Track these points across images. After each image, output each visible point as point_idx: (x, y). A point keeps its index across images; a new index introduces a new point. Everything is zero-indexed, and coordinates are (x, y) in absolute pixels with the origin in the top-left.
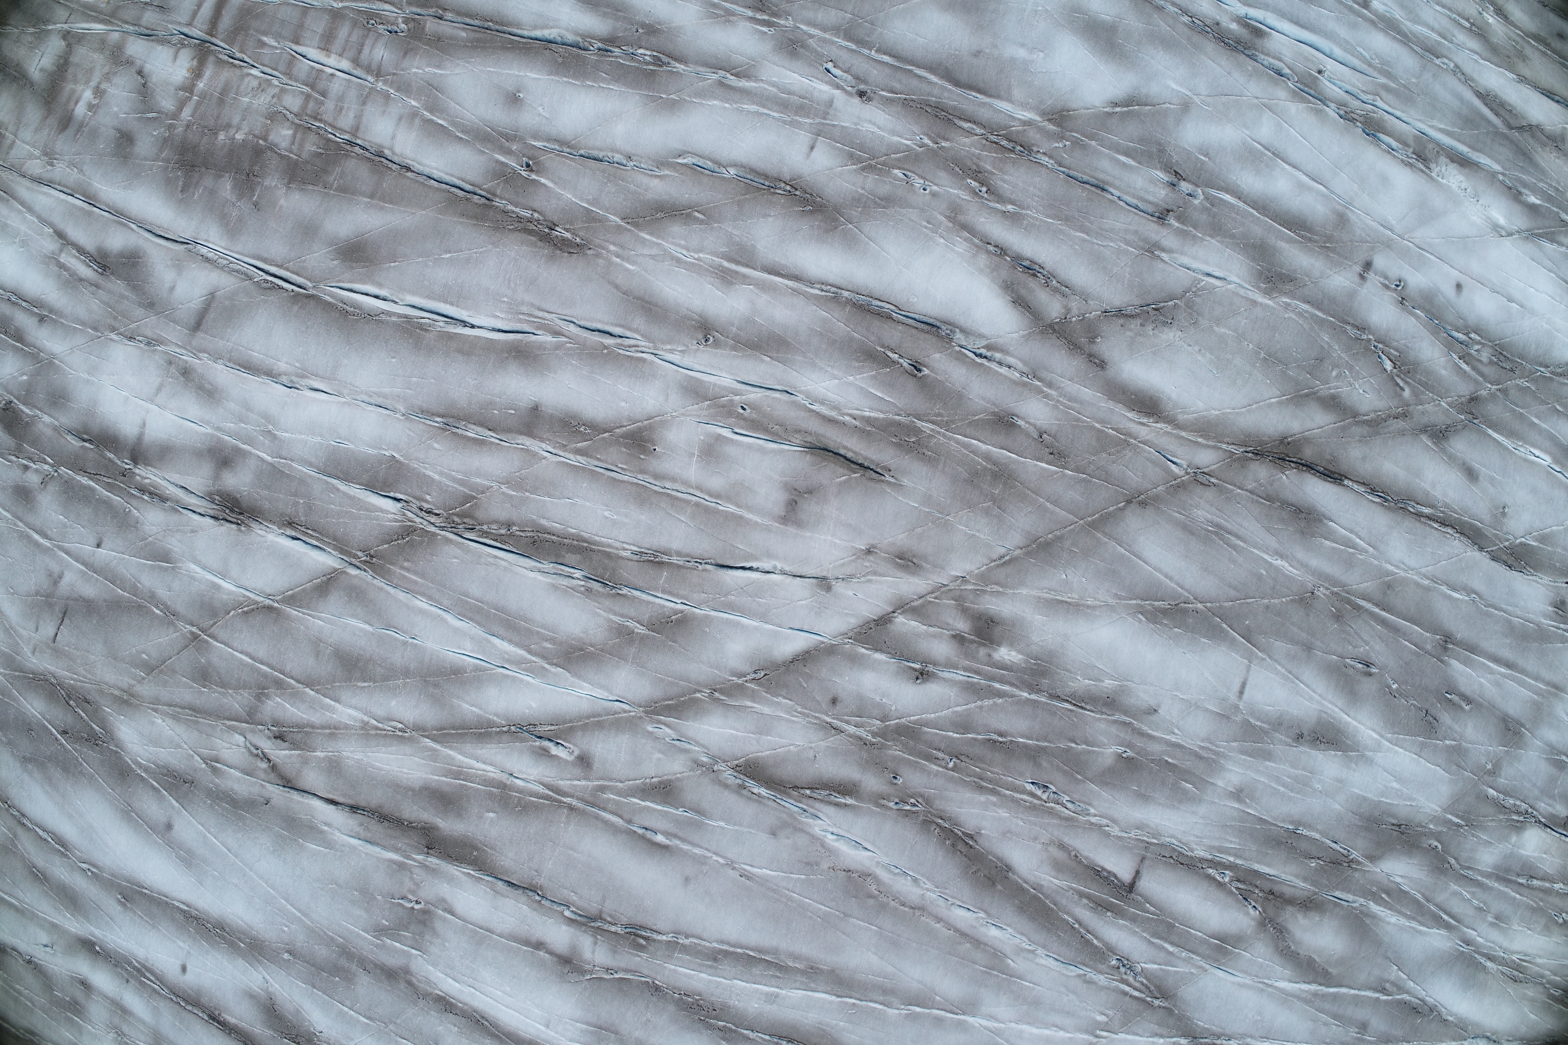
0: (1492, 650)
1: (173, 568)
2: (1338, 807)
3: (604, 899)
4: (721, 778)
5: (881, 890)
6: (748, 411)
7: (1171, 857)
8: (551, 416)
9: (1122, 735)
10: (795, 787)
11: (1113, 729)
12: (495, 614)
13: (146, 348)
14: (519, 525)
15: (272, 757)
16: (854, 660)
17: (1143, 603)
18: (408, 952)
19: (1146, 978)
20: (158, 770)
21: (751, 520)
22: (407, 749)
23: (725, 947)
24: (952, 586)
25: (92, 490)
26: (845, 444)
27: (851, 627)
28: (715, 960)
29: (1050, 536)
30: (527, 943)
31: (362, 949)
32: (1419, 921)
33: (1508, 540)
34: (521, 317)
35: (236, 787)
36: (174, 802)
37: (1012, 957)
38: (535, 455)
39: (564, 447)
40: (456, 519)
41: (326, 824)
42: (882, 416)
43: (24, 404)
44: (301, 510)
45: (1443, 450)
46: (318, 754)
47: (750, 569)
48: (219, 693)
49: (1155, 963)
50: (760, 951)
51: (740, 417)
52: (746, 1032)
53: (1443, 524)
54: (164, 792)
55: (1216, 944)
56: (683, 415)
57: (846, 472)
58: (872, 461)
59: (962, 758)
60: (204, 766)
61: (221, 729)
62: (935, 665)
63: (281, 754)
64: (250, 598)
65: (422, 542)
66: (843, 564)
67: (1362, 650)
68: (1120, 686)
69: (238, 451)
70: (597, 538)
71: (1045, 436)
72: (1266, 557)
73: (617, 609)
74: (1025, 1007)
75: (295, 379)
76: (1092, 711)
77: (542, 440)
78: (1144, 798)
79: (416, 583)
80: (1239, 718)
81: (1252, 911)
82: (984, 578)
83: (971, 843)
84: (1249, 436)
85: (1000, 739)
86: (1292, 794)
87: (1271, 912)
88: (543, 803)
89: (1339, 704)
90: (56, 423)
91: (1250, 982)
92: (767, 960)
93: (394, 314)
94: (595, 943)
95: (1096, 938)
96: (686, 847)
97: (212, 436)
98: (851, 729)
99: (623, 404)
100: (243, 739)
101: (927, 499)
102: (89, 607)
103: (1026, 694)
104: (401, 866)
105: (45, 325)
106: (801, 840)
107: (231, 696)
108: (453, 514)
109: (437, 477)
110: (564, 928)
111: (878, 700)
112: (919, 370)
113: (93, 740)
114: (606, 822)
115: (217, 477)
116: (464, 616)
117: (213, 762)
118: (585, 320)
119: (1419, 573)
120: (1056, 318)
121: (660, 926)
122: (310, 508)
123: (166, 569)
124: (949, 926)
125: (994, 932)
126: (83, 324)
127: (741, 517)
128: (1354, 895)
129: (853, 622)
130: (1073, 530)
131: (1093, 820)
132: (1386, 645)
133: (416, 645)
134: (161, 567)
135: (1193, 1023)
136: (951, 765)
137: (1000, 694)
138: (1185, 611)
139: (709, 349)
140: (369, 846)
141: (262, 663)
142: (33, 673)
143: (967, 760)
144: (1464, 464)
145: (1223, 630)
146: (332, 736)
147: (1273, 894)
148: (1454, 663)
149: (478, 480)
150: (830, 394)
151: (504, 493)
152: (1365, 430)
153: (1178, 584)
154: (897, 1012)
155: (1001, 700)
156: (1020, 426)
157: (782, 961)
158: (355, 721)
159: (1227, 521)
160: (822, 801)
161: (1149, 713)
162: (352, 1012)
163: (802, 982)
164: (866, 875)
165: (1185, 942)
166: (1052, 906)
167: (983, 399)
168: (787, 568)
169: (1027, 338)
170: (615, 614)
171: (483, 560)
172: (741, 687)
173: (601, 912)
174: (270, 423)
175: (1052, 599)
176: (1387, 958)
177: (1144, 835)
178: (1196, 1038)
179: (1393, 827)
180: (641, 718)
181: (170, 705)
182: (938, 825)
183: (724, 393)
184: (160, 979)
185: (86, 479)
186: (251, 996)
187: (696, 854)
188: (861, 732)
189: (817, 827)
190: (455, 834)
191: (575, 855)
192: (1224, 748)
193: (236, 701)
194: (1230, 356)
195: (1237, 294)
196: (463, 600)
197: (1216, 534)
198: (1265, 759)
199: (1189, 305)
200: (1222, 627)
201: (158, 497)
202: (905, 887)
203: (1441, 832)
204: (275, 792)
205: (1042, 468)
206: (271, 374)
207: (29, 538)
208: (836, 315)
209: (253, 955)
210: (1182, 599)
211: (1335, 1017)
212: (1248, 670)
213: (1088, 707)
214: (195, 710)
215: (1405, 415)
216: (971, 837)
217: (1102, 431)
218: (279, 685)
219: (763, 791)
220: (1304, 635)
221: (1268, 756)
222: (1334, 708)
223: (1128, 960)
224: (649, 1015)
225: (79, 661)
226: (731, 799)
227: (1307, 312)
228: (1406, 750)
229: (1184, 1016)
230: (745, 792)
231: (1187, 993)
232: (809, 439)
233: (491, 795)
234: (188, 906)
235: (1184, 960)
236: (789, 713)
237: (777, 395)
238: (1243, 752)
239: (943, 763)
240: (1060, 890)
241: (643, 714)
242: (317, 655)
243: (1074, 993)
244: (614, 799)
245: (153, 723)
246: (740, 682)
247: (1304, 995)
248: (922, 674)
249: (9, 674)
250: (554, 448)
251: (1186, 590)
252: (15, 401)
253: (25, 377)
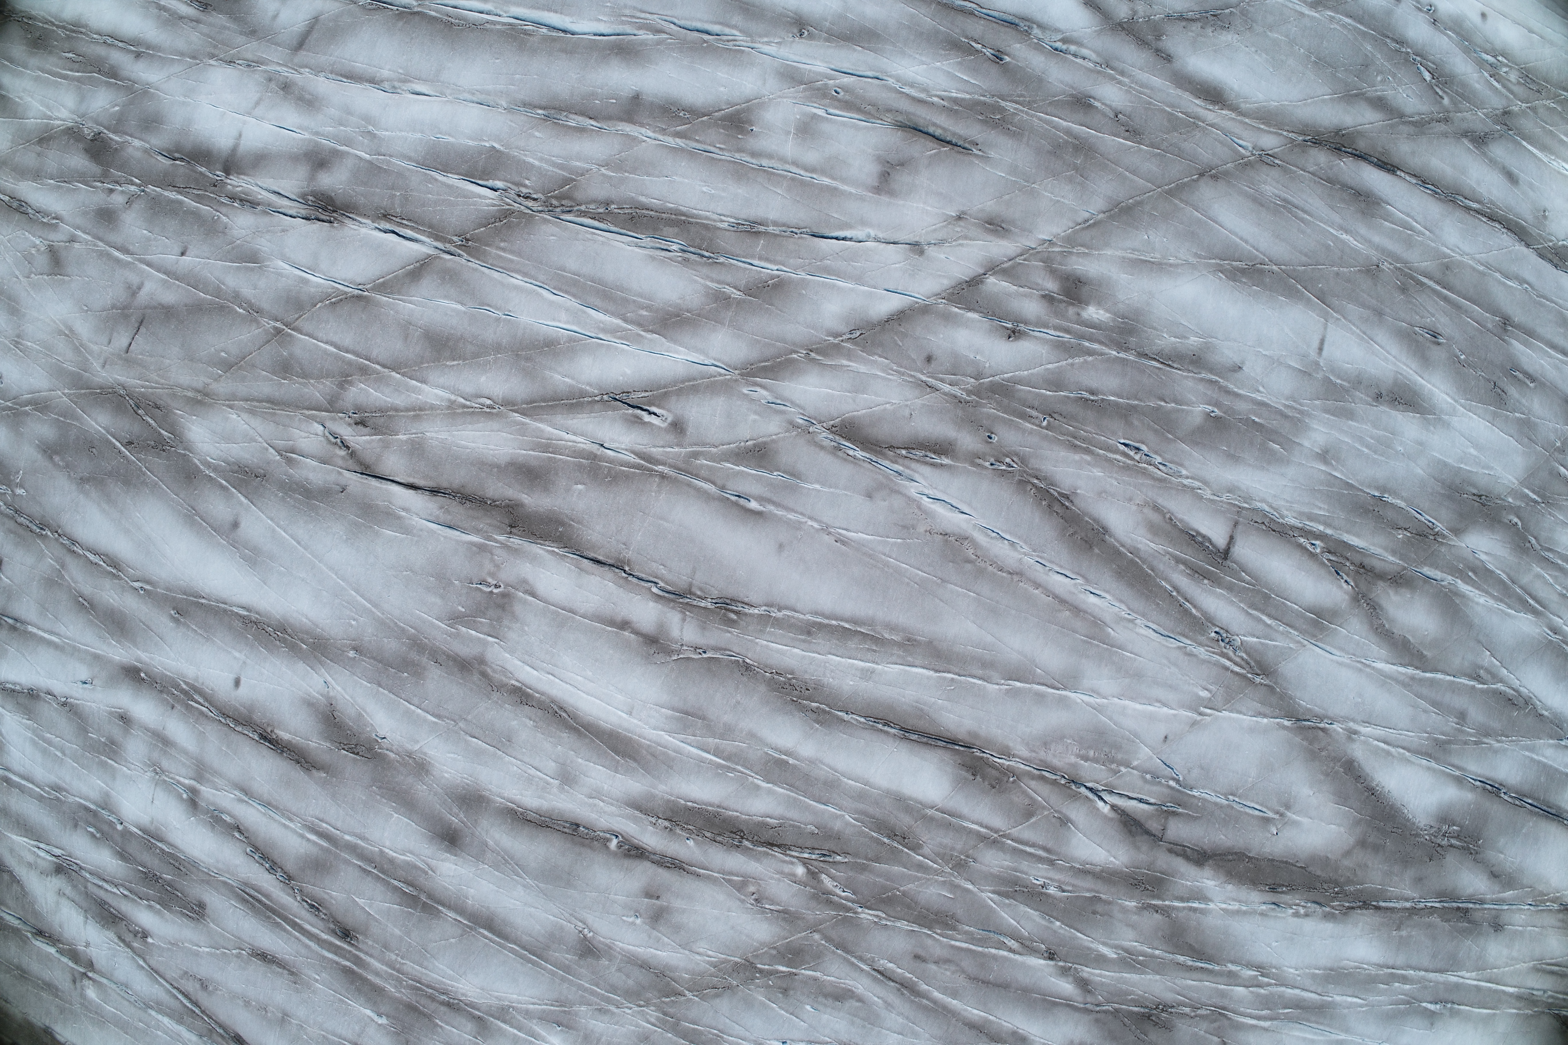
0: (1549, 336)
1: (259, 267)
2: (1420, 471)
3: (694, 571)
4: (816, 439)
5: (979, 554)
6: (842, 94)
7: (1263, 523)
8: (652, 103)
9: (1209, 393)
10: (891, 447)
11: (1201, 387)
12: (591, 286)
13: (245, 69)
14: (618, 203)
15: (351, 444)
16: (947, 318)
17: (1222, 263)
18: (484, 640)
19: (1246, 652)
20: (228, 468)
21: (845, 191)
22: (495, 425)
23: (819, 620)
24: (1040, 249)
25: (180, 203)
26: (935, 121)
27: (944, 288)
28: (809, 633)
29: (1131, 201)
30: (612, 623)
31: (434, 639)
32: (1506, 604)
33: (1551, 241)
34: (623, 18)
35: (311, 476)
36: (243, 499)
37: (1112, 625)
38: (635, 139)
39: (663, 131)
40: (555, 202)
41: (403, 509)
42: (968, 96)
43: (114, 132)
44: (397, 202)
45: (1484, 154)
46: (401, 437)
47: (844, 239)
48: (300, 383)
49: (1254, 636)
50: (855, 622)
51: (833, 98)
52: (840, 713)
53: (1491, 218)
54: (233, 490)
55: (1312, 619)
56: (780, 97)
57: (936, 146)
58: (960, 137)
59: (1055, 416)
60: (278, 457)
61: (300, 419)
62: (1026, 324)
63: (359, 439)
64: (338, 289)
65: (518, 224)
66: (935, 230)
67: (1428, 320)
68: (1206, 343)
69: (335, 153)
70: (694, 211)
71: (1120, 116)
72: (1332, 230)
73: (714, 276)
74: (1127, 680)
75: (396, 84)
76: (1179, 370)
77: (642, 125)
78: (1233, 458)
79: (512, 261)
80: (1320, 376)
81: (1345, 585)
82: (1070, 240)
83: (1067, 504)
84: (1307, 126)
85: (1092, 398)
86: (1376, 456)
87: (1363, 587)
88: (634, 473)
89: (1413, 366)
90: (147, 146)
91: (1348, 661)
92: (862, 633)
93: (499, 23)
94: (684, 620)
95: (1195, 607)
96: (780, 512)
97: (310, 140)
98: (947, 388)
99: (722, 89)
100: (322, 428)
101: (1013, 169)
102: (167, 313)
103: (1114, 353)
104: (482, 548)
105: (142, 60)
106: (897, 502)
107: (313, 385)
108: (552, 197)
109: (537, 163)
110: (651, 604)
111: (972, 357)
112: (1001, 60)
113: (160, 446)
114: (698, 490)
115: (312, 178)
116: (560, 290)
117: (288, 454)
118: (686, 19)
119: (1474, 259)
120: (1124, 18)
121: (753, 598)
122: (407, 199)
123: (252, 269)
124: (1048, 592)
125: (1092, 599)
126: (182, 54)
127: (836, 189)
128: (1442, 572)
129: (946, 283)
130: (1152, 196)
131: (1186, 482)
132: (1451, 319)
133: (509, 320)
134: (247, 268)
135: (1295, 702)
136: (1045, 423)
137: (1090, 352)
138: (1261, 272)
139: (803, 41)
140: (448, 530)
141: (347, 352)
142: (100, 388)
143: (1060, 419)
144: (1504, 168)
145: (1298, 291)
146: (416, 417)
147: (1363, 567)
148: (1514, 342)
149: (578, 163)
150: (919, 77)
151: (603, 175)
152: (1411, 129)
153: (1254, 247)
154: (997, 687)
155: (1090, 358)
156: (1097, 108)
157: (879, 633)
158: (442, 401)
159: (1294, 197)
160: (918, 461)
161: (1234, 371)
162: (419, 711)
163: (899, 656)
164: (963, 538)
165: (1281, 614)
166: (1150, 572)
167: (1062, 82)
168: (881, 235)
169: (1099, 33)
170: (712, 281)
171: (580, 236)
172: (837, 347)
173: (691, 585)
174: (370, 123)
175: (1136, 259)
176: (1479, 642)
177: (1236, 499)
178: (1299, 720)
179: (1475, 498)
180: (736, 380)
181: (247, 400)
182: (1033, 485)
183: (819, 78)
184: (209, 699)
185: (174, 193)
186: (310, 704)
187: (790, 519)
188: (956, 391)
189: (912, 489)
190: (541, 510)
191: (666, 524)
192: (1308, 406)
193: (317, 391)
194: (1284, 58)
195: (1286, 6)
196: (559, 274)
197: (1284, 207)
198: (1348, 419)
199: (1244, 13)
200: (1297, 288)
201: (248, 202)
202: (1001, 550)
203: (1520, 507)
204: (353, 480)
205: (1119, 142)
206: (373, 81)
207: (109, 256)
208: (923, 12)
209: (315, 657)
210: (1258, 261)
211: (1434, 704)
212: (1325, 328)
213: (1175, 365)
214: (272, 402)
215: (1446, 120)
216: (1067, 497)
217: (1172, 114)
218: (364, 371)
219: (859, 454)
220: (1374, 302)
221: (1350, 415)
222: (1408, 370)
223: (1227, 631)
224: (739, 697)
225: (152, 368)
226: (827, 460)
227: (1350, 25)
228: (1479, 417)
229: (1286, 694)
230: (840, 453)
231: (1287, 669)
232: (900, 118)
233: (580, 467)
234: (248, 610)
235: (1282, 634)
236: (884, 371)
237: (869, 80)
238: (1327, 411)
239: (1037, 422)
240: (1157, 554)
241: (739, 377)
242: (406, 338)
243: (1175, 665)
244: (707, 465)
245: (228, 418)
246: (836, 341)
247: (1402, 678)
248: (1014, 332)
249: (74, 394)
250: (654, 132)
251: (1261, 253)
252: (105, 131)
253: (117, 108)
